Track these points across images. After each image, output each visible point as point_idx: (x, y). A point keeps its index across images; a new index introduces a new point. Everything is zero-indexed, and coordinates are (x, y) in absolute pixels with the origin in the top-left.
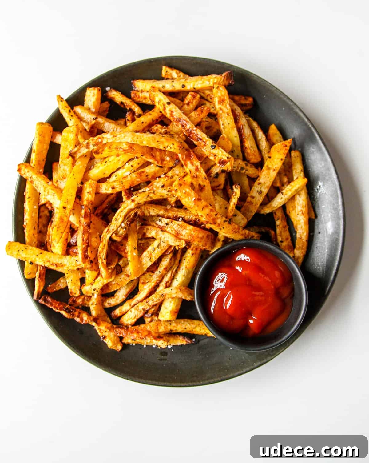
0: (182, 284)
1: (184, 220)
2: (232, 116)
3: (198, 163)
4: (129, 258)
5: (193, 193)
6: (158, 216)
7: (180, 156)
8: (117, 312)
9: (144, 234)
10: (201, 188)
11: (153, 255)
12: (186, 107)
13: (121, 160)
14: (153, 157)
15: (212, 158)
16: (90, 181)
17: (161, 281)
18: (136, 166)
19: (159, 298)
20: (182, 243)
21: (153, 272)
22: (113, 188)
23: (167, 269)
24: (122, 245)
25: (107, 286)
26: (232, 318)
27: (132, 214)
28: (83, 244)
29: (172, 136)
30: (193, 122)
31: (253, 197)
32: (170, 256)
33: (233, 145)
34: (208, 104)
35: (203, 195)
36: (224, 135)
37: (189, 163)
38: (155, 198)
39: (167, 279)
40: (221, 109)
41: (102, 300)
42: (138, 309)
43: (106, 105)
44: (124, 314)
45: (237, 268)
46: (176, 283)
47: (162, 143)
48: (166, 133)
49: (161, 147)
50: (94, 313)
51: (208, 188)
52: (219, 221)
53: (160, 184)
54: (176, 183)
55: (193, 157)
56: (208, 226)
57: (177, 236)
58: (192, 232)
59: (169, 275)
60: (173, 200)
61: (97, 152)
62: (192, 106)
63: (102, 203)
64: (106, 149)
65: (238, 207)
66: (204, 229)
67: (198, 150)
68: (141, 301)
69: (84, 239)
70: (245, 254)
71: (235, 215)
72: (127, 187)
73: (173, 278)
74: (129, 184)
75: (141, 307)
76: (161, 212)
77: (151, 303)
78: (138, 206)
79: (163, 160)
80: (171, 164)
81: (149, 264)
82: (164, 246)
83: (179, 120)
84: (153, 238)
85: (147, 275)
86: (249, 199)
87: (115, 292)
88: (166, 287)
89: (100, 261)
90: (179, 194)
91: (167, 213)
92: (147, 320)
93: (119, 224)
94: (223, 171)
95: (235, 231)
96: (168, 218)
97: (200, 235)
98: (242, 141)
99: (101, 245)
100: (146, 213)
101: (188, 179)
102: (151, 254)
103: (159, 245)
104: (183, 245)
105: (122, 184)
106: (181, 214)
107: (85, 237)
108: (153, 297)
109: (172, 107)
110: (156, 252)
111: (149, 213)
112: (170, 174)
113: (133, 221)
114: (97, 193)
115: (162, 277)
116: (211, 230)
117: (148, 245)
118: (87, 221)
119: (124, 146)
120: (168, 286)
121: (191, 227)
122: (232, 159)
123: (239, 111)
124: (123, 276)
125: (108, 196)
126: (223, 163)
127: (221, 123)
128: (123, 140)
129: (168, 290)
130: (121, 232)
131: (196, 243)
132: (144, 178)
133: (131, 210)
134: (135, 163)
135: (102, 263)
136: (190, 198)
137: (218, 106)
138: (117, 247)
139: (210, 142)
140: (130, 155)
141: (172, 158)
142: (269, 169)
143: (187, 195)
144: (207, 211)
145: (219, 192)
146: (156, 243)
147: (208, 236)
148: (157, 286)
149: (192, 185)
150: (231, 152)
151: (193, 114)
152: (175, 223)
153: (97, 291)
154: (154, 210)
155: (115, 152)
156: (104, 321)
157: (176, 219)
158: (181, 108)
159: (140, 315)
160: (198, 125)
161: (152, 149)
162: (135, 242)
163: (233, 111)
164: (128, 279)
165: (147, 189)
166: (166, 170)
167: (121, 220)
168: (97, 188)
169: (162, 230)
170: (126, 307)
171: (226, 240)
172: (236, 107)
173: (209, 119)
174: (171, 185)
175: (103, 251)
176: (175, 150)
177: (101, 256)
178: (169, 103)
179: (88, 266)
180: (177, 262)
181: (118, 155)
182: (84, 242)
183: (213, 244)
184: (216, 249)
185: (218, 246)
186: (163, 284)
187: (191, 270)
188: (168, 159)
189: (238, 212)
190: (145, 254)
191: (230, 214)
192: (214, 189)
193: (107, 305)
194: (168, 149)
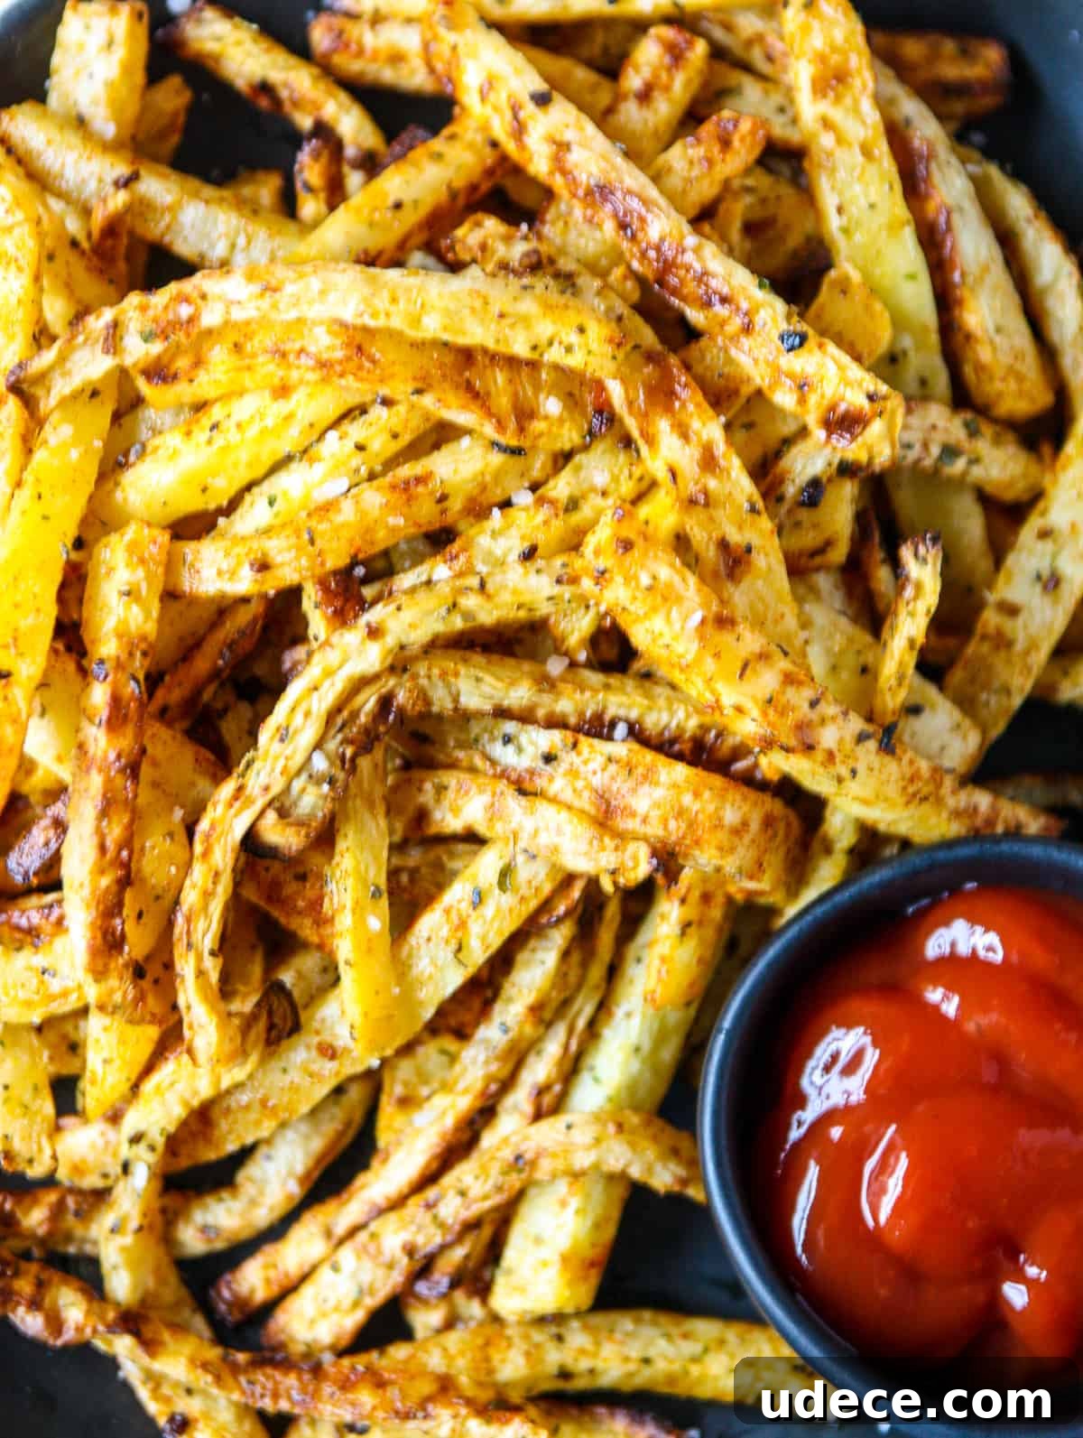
0: (629, 1099)
1: (637, 733)
2: (888, 164)
3: (711, 429)
4: (344, 949)
5: (690, 587)
6: (502, 713)
7: (616, 391)
8: (253, 1279)
9: (422, 816)
10: (734, 561)
11: (475, 928)
12: (631, 113)
13: (300, 414)
14: (475, 395)
15: (784, 398)
16: (131, 532)
17: (507, 1084)
18: (381, 446)
19: (501, 1179)
20: (635, 858)
21: (462, 1035)
22: (263, 566)
23: (545, 1014)
24: (302, 878)
25: (202, 1118)
26: (909, 1271)
27: (368, 702)
28: (102, 872)
29: (567, 281)
30: (675, 200)
31: (1012, 611)
32: (559, 937)
33: (899, 323)
34: (752, 91)
35: (740, 597)
36: (846, 267)
37: (663, 426)
38: (487, 614)
39: (540, 1069)
40: (827, 124)
41: (164, 1211)
42: (379, 1251)
43: (173, 96)
44: (289, 1289)
45: (934, 995)
46: (592, 1094)
47: (525, 321)
48: (536, 265)
49: (520, 347)
50: (121, 1285)
51: (769, 561)
52: (828, 737)
53: (512, 545)
54: (602, 535)
55: (684, 394)
56: (773, 764)
57: (605, 818)
58: (687, 799)
59: (553, 1048)
60: (576, 629)
61: (159, 372)
62: (665, 109)
63: (189, 649)
64: (219, 356)
65: (932, 666)
66: (750, 781)
67: (710, 354)
68: (397, 1204)
69: (110, 844)
70: (973, 920)
71: (914, 710)
72: (336, 560)
73: (572, 1068)
74: (351, 541)
75: (394, 1236)
76: (520, 694)
77: (452, 1209)
78: (400, 664)
79: (525, 415)
80: (569, 436)
81: (454, 979)
82: (534, 878)
83: (600, 193)
84: (473, 839)
85: (430, 1053)
86: (990, 619)
87: (244, 1154)
88: (538, 1116)
89: (186, 966)
90: (616, 595)
91: (546, 699)
92: (425, 1319)
93: (299, 759)
94: (846, 469)
95: (920, 794)
96: (554, 723)
97: (731, 816)
98: (946, 300)
99: (199, 873)
100: (441, 701)
101: (662, 513)
102: (462, 925)
103: (505, 874)
104: (640, 866)
105: (312, 542)
106: (622, 701)
107: (115, 832)
108: (464, 1173)
109: (562, 118)
110: (489, 909)
111: (456, 700)
112: (561, 487)
113: (367, 741)
114: (171, 595)
115: (517, 1056)
116: (787, 790)
117: (441, 879)
118: (126, 741)
119: (323, 342)
120: (549, 1105)
121: (681, 771)
122: (896, 403)
123: (927, 130)
124: (299, 1054)
125: (224, 608)
126: (844, 423)
127: (828, 199)
128: (313, 312)
129: (550, 1131)
130: (311, 800)
131: (703, 860)
132: (426, 512)
133: (362, 683)
134: (377, 431)
135: (200, 973)
136: (675, 614)
137: (809, 108)
138: (273, 892)
139: (772, 312)
140: (352, 390)
141: (571, 400)
143: (662, 596)
144: (767, 680)
145: (824, 581)
146: (486, 865)
147: (768, 822)
148: (485, 1113)
149: (681, 543)
150: (889, 365)
151: (680, 157)
152: (594, 752)
153: (152, 1148)
154: (478, 680)
155: (268, 369)
156: (179, 1328)
157: (599, 728)
158: (604, 118)
159: (386, 1284)
160: (704, 217)
161: (467, 356)
162: (376, 858)
163: (896, 135)
164: (331, 1073)
165: (441, 570)
166: (538, 465)
167: (308, 734)
168: (172, 565)
169: (523, 788)
170: (302, 1245)
171: (870, 844)
172: (911, 108)
173: (762, 181)
174: (574, 544)
175: (205, 908)
176: (591, 359)
177: (197, 937)
178: (542, 100)
179: (118, 997)
180: (597, 972)
181: (283, 391)
182: (109, 856)
183: (797, 870)
184: (809, 895)
185: (827, 874)
186: (520, 1099)
187: (677, 1017)
188: (552, 406)
189: (931, 691)
190: (430, 923)
191: (891, 700)
192: (799, 568)
193: (192, 1240)
194: (554, 355)
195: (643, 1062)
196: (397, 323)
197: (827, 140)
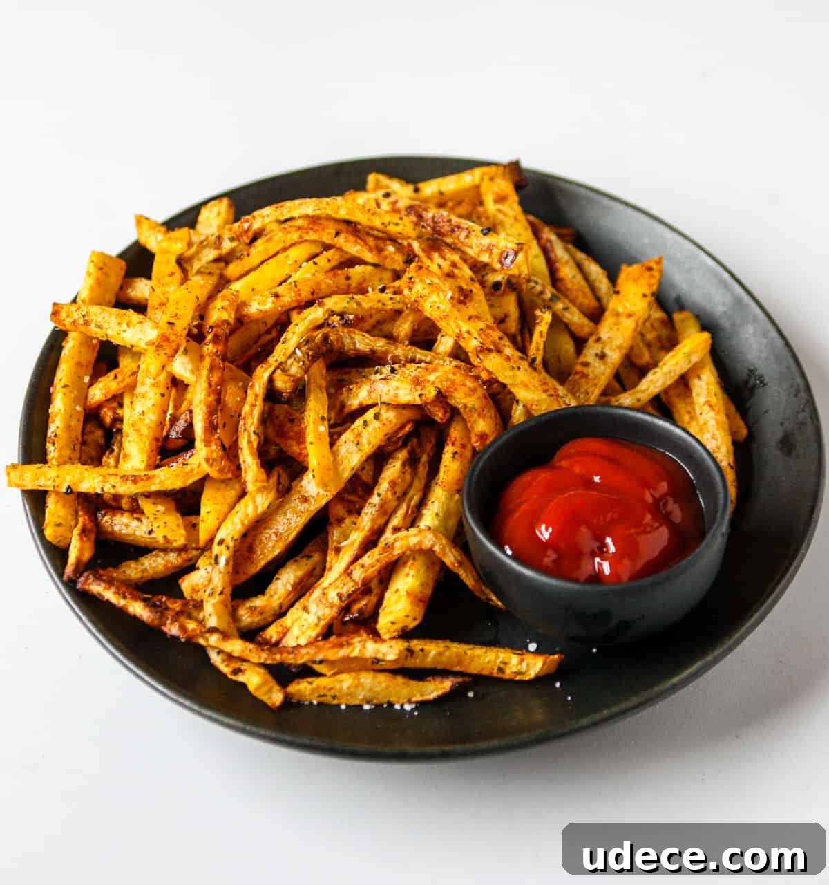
4: (309, 439)
7: (416, 244)
8: (272, 633)
11: (365, 435)
13: (291, 256)
15: (485, 257)
19: (378, 557)
20: (429, 391)
22: (276, 296)
23: (396, 489)
24: (292, 421)
27: (319, 335)
28: (209, 395)
31: (586, 364)
32: (401, 456)
37: (436, 255)
39: (397, 520)
40: (499, 211)
42: (327, 599)
47: (378, 214)
49: (378, 223)
52: (507, 351)
57: (417, 383)
58: (450, 376)
69: (213, 384)
74: (311, 287)
75: (333, 592)
76: (380, 344)
77: (358, 574)
79: (380, 249)
80: (398, 263)
81: (356, 457)
82: (389, 418)
89: (243, 443)
90: (417, 288)
91: (392, 348)
93: (290, 350)
94: (511, 284)
97: (469, 384)
99: (249, 398)
100: (348, 344)
102: (359, 434)
103: (377, 415)
105: (296, 286)
107: (215, 379)
110: (370, 428)
111: (354, 344)
113: (318, 352)
118: (220, 347)
119: (300, 223)
130: (295, 369)
132: (342, 282)
134: (322, 258)
135: (249, 442)
136: (441, 294)
137: (493, 207)
142: (617, 315)
143: (435, 288)
144: (480, 325)
146: (369, 415)
152: (412, 367)
153: (228, 548)
154: (364, 336)
159: (330, 614)
162: (323, 407)
167: (294, 344)
170: (293, 615)
175: (251, 414)
176: (405, 228)
177: (248, 426)
179: (215, 455)
182: (213, 388)
188: (391, 249)
190: (347, 436)
193: (244, 614)
194: (391, 228)
195: (440, 521)
196: (329, 212)
197: (501, 217)
